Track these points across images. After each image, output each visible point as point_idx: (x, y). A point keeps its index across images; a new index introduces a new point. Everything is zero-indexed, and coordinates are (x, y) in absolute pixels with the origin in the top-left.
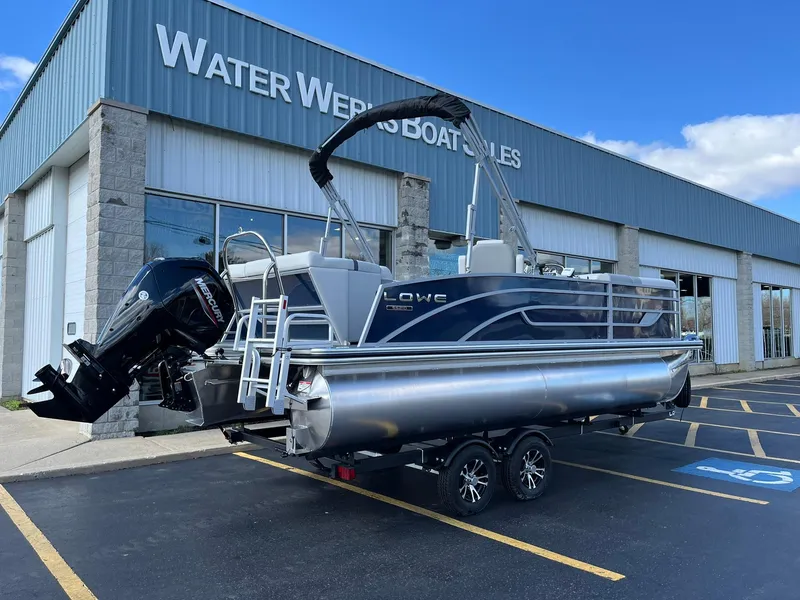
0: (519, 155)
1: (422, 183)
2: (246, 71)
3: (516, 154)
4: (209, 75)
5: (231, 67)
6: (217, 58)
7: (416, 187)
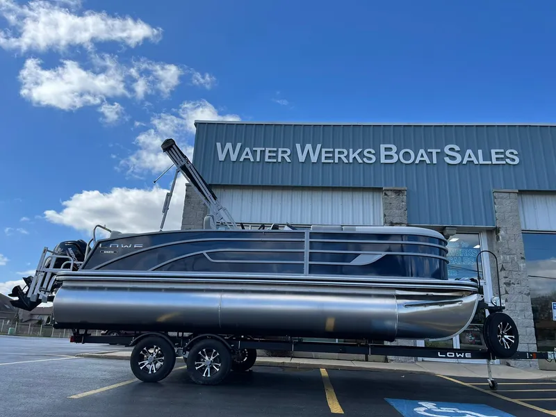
0: (516, 152)
1: (398, 192)
2: (263, 153)
3: (512, 153)
4: (242, 160)
5: (254, 153)
6: (247, 149)
7: (394, 196)
